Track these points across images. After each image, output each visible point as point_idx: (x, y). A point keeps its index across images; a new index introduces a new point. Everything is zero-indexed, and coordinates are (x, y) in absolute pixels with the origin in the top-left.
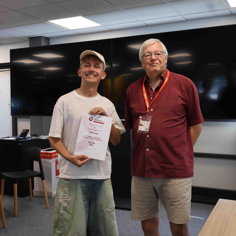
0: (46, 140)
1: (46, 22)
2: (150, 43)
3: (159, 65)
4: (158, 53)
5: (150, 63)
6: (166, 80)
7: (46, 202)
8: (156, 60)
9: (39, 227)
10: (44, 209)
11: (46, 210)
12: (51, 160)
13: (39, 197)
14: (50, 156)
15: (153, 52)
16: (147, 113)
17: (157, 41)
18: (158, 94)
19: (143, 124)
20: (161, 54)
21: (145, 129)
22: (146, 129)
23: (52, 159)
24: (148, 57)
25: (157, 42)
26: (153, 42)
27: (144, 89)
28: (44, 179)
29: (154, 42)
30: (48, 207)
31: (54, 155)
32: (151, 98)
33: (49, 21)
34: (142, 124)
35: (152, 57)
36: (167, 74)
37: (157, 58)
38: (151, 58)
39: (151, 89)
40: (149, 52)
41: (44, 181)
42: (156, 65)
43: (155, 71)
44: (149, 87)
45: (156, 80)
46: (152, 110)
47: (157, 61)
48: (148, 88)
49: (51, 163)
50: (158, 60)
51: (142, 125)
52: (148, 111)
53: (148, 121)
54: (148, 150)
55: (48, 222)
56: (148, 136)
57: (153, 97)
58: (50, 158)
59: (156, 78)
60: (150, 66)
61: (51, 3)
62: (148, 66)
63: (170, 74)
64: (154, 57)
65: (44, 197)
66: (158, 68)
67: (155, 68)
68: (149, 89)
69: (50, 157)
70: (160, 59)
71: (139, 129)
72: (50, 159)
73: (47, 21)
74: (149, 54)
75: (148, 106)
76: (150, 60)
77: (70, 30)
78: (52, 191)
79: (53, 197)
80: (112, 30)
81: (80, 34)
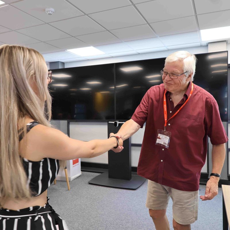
1: (65, 51)
7: (67, 184)
9: (66, 206)
10: (67, 191)
11: (68, 191)
13: (61, 181)
16: (165, 127)
18: (178, 111)
30: (69, 189)
41: (66, 169)
54: (162, 161)
55: (72, 202)
56: (163, 149)
61: (72, 36)
65: (66, 181)
71: (157, 142)
77: (81, 57)
78: (71, 176)
79: (71, 180)
80: (112, 57)
81: (88, 60)
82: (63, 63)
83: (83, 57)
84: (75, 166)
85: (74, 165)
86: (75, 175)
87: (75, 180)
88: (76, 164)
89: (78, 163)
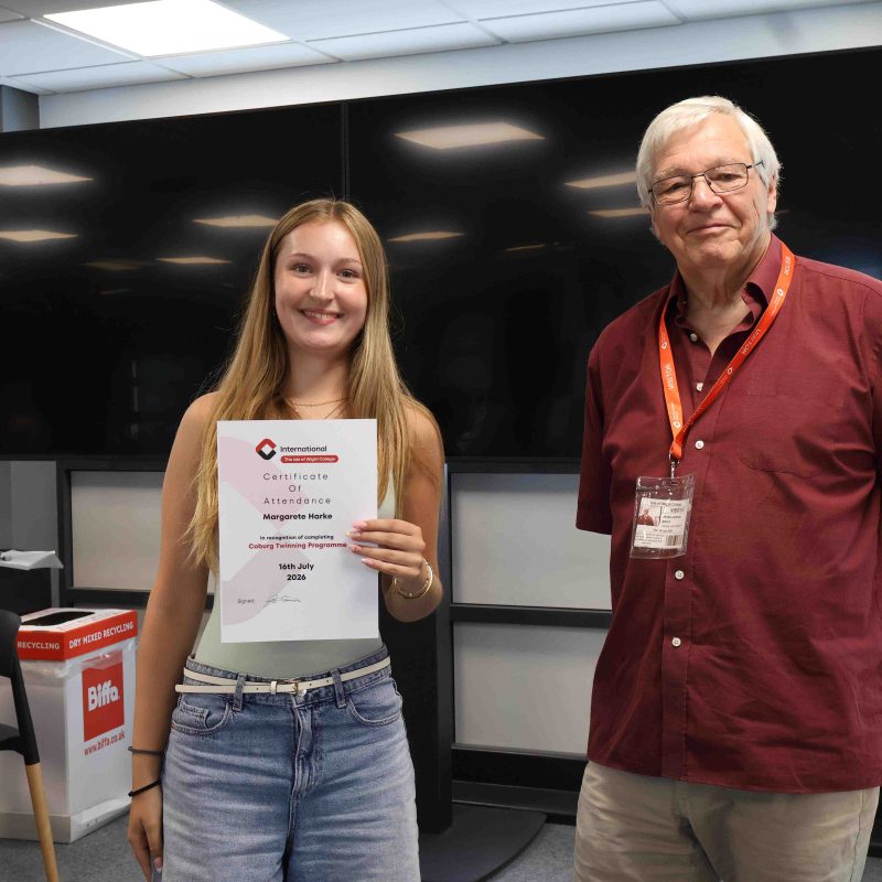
0: (31, 570)
1: (32, 20)
2: (683, 123)
3: (732, 233)
4: (722, 170)
5: (690, 222)
6: (779, 296)
7: (45, 860)
8: (717, 206)
12: (61, 668)
13: (8, 839)
14: (55, 646)
15: (698, 168)
16: (674, 458)
17: (721, 110)
18: (731, 370)
19: (653, 514)
20: (739, 177)
21: (664, 539)
22: (674, 539)
23: (69, 664)
24: (677, 195)
25: (722, 116)
26: (699, 118)
27: (665, 345)
28: (37, 760)
29: (704, 116)
31: (74, 643)
32: (700, 386)
33: (45, 16)
34: (650, 514)
35: (696, 192)
36: (776, 269)
37: (718, 200)
38: (691, 199)
39: (701, 344)
40: (679, 172)
41: (37, 767)
42: (714, 235)
43: (715, 261)
44: (688, 333)
45: (724, 299)
46: (700, 444)
47: (723, 214)
48: (684, 337)
49: (61, 683)
50: (724, 206)
51: (650, 522)
52: (677, 449)
53: (678, 496)
54: (676, 642)
56: (679, 575)
57: (709, 382)
58: (59, 656)
59: (722, 292)
60: (688, 238)
62: (678, 241)
63: (796, 265)
64: (704, 193)
65: (37, 843)
66: (727, 246)
67: (713, 247)
68: (687, 343)
69: (58, 651)
70: (737, 200)
71: (638, 543)
72: (59, 664)
73: (40, 17)
74: (678, 180)
75: (677, 425)
76: (687, 207)
77: (141, 59)
78: (71, 809)
79: (73, 837)
80: (337, 63)
81: (188, 80)
82: (30, 100)
83: (151, 59)
84: (100, 745)
85: (94, 741)
86: (97, 803)
87: (103, 834)
88: (108, 735)
89: (116, 731)
